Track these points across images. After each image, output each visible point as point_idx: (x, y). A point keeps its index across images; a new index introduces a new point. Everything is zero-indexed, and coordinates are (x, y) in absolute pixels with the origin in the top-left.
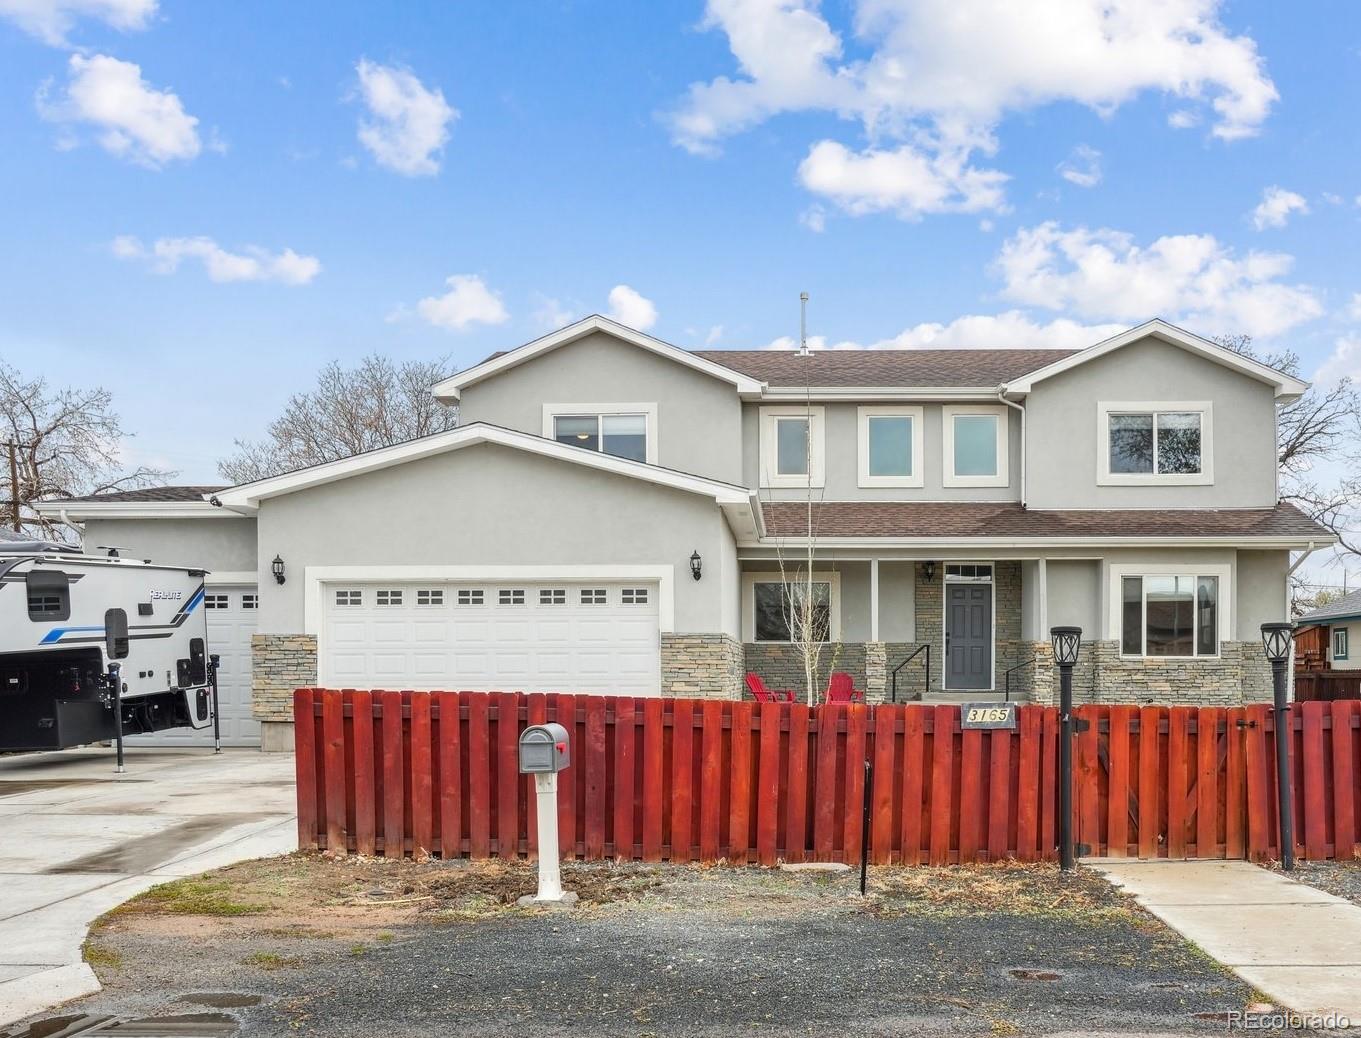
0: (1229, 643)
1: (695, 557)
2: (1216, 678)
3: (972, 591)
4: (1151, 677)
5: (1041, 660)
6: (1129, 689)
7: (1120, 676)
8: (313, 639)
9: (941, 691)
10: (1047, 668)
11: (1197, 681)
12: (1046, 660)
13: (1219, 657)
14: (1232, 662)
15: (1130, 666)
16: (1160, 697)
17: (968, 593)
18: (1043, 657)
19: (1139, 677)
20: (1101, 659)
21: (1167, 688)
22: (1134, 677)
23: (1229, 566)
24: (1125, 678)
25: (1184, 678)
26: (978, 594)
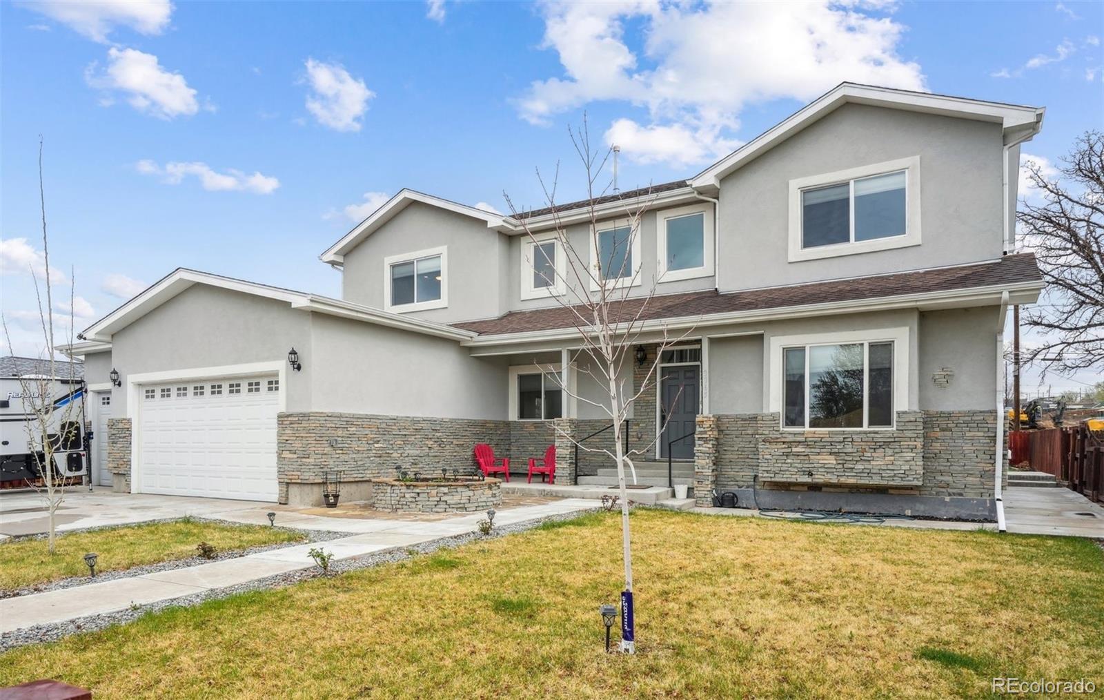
0: (905, 413)
1: (293, 352)
2: (889, 452)
3: (685, 371)
4: (813, 450)
5: (701, 433)
6: (789, 461)
7: (779, 449)
8: (129, 421)
9: (655, 460)
10: (706, 440)
11: (866, 454)
12: (705, 432)
13: (894, 429)
14: (909, 434)
15: (790, 438)
16: (823, 470)
17: (682, 374)
18: (702, 429)
19: (800, 449)
20: (760, 432)
21: (831, 461)
22: (795, 450)
23: (907, 328)
24: (783, 451)
25: (850, 450)
26: (689, 375)
